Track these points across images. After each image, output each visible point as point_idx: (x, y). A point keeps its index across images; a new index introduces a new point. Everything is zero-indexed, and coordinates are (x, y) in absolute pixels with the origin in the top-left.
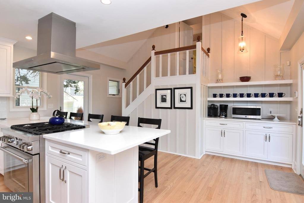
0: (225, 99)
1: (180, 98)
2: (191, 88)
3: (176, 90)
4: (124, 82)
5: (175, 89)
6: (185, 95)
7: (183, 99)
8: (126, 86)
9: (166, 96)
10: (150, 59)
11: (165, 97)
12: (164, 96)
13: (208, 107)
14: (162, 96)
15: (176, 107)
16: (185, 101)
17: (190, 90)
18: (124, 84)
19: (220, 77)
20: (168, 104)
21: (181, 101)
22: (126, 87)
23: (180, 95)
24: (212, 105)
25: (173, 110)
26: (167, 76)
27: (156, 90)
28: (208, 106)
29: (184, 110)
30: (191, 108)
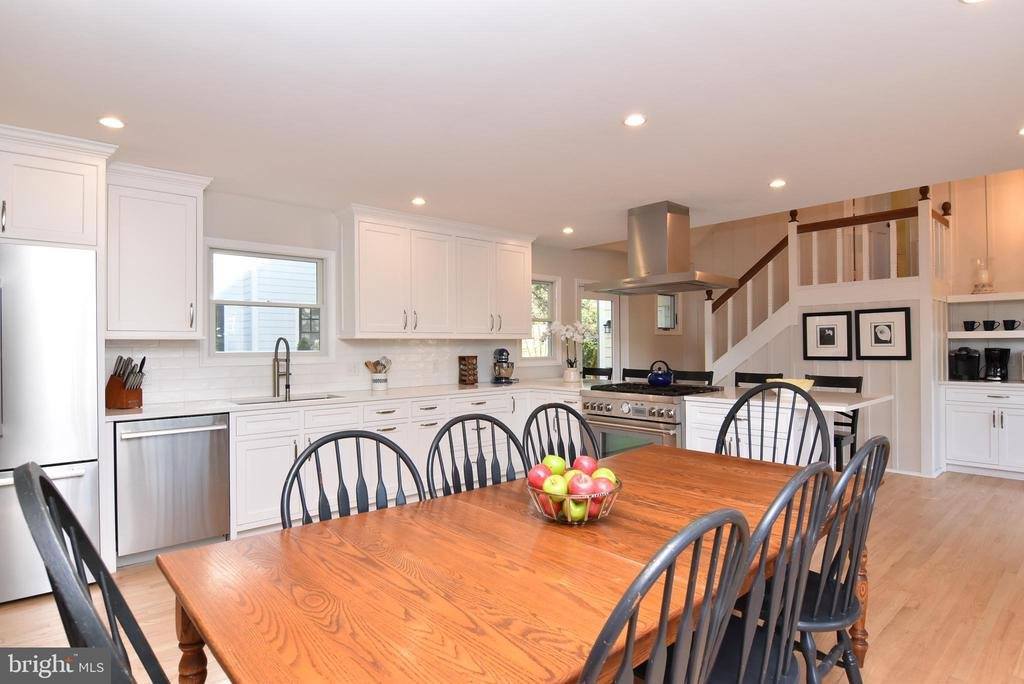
0: (1000, 333)
1: (876, 333)
2: (907, 311)
3: (861, 316)
4: (709, 298)
5: (858, 312)
6: (889, 327)
7: (881, 337)
8: (715, 307)
9: (833, 329)
10: (784, 243)
11: (831, 332)
12: (829, 329)
13: (950, 356)
14: (822, 331)
16: (890, 342)
17: (903, 314)
18: (709, 304)
19: (984, 277)
20: (840, 348)
21: (878, 340)
22: (714, 310)
23: (875, 327)
24: (961, 349)
25: (855, 362)
26: (836, 282)
27: (805, 316)
28: (950, 352)
29: (887, 362)
30: (908, 357)
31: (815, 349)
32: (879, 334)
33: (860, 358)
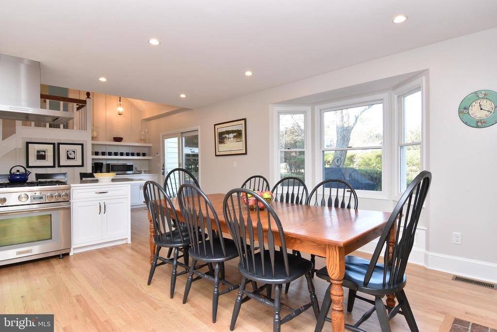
0: (100, 157)
1: (67, 155)
2: (82, 145)
3: (61, 146)
5: (59, 144)
6: (74, 152)
7: (70, 156)
9: (45, 152)
11: (43, 153)
12: (42, 151)
14: (38, 152)
15: (61, 164)
16: (74, 159)
17: (80, 146)
19: (95, 134)
20: (49, 161)
21: (68, 158)
23: (67, 151)
25: (57, 168)
26: (46, 127)
27: (28, 143)
29: (73, 168)
30: (82, 166)
31: (34, 162)
32: (69, 155)
33: (59, 166)
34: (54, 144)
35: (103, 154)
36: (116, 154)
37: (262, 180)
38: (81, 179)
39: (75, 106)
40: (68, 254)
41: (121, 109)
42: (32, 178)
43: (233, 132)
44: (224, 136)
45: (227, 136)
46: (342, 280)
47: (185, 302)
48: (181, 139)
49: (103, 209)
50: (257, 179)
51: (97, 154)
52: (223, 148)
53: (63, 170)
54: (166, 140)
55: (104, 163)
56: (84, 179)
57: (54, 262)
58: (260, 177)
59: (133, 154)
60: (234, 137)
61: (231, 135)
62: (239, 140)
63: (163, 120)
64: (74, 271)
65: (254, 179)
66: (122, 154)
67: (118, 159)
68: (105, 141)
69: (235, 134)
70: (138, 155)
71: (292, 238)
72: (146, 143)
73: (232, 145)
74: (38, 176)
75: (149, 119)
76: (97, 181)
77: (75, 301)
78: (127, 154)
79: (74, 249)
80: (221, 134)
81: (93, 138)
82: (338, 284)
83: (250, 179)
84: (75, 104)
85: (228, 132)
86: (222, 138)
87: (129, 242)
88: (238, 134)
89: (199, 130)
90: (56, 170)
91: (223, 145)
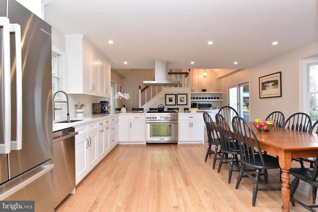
0: (195, 100)
2: (187, 94)
4: (140, 89)
5: (177, 94)
9: (172, 98)
14: (170, 98)
15: (178, 104)
19: (193, 89)
20: (173, 103)
22: (141, 92)
26: (172, 87)
27: (166, 95)
29: (182, 106)
30: (187, 105)
31: (168, 103)
33: (178, 105)
34: (175, 95)
35: (197, 98)
36: (203, 98)
37: (280, 114)
38: (185, 111)
39: (184, 76)
40: (177, 143)
41: (205, 74)
42: (166, 110)
43: (272, 82)
44: (265, 85)
45: (268, 84)
46: (288, 170)
47: (219, 172)
48: (239, 88)
49: (191, 125)
50: (277, 113)
51: (194, 98)
52: (265, 93)
53: (179, 107)
54: (230, 90)
55: (197, 103)
56: (186, 111)
57: (172, 145)
58: (279, 112)
59: (212, 98)
60: (273, 85)
61: (271, 84)
62: (276, 87)
63: (229, 77)
64: (178, 150)
65: (275, 113)
66: (206, 98)
67: (204, 101)
68: (198, 92)
69: (273, 83)
70: (215, 98)
71: (265, 145)
72: (219, 91)
73: (271, 91)
74: (168, 109)
75: (221, 78)
76: (190, 112)
77: (176, 160)
78: (209, 98)
79: (179, 141)
80: (263, 84)
81: (192, 91)
82: (286, 172)
83: (272, 113)
84: (184, 75)
85: (268, 82)
86: (264, 86)
87: (203, 143)
88: (275, 83)
89: (249, 82)
90: (176, 107)
91: (264, 91)
